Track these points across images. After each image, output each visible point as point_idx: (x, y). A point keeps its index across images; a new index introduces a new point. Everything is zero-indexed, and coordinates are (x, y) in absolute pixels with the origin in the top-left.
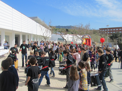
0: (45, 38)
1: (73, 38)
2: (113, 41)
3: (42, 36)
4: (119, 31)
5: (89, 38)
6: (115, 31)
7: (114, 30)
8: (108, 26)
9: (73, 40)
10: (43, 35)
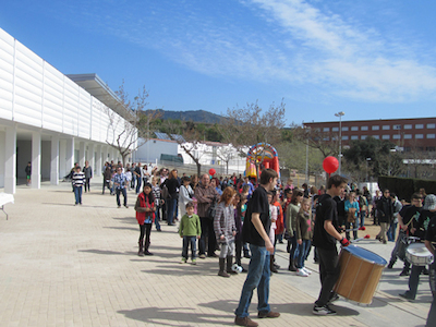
0: (122, 153)
1: (214, 154)
2: (358, 168)
3: (113, 145)
4: (371, 132)
5: (272, 157)
6: (359, 133)
7: (355, 129)
8: (341, 114)
9: (213, 161)
10: (116, 144)
